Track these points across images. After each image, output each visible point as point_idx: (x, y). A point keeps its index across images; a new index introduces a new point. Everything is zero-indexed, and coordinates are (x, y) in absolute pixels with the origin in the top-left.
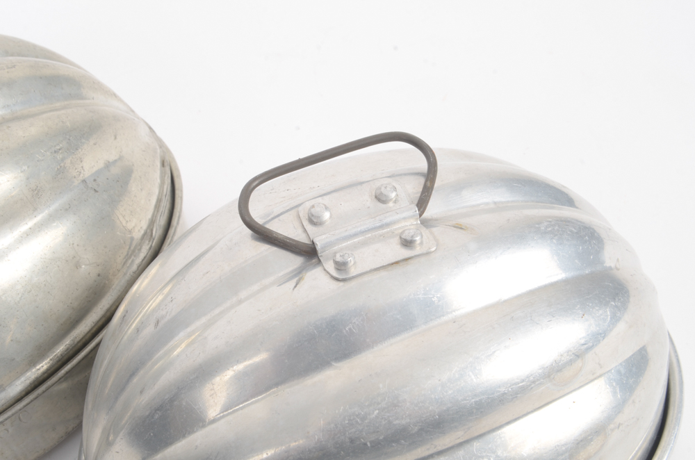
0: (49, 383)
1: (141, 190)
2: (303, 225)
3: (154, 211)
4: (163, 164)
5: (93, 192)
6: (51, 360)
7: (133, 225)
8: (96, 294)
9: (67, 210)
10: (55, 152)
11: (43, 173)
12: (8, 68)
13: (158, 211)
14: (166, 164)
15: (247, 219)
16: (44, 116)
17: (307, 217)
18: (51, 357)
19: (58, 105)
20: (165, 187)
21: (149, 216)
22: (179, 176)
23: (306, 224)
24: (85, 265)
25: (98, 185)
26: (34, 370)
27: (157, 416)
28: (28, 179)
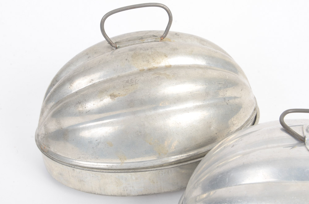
0: (183, 164)
1: (244, 112)
2: (303, 131)
3: (245, 123)
4: (255, 110)
5: (226, 104)
6: (188, 155)
7: (236, 122)
8: (212, 140)
9: (215, 105)
10: (219, 84)
11: (212, 89)
12: (215, 52)
13: (246, 124)
14: (256, 110)
15: (282, 121)
16: (220, 71)
17: (306, 129)
18: (188, 154)
19: (226, 71)
20: (252, 117)
21: (242, 124)
22: (259, 118)
23: (305, 131)
24: (213, 127)
25: (229, 102)
26: (180, 156)
27: (220, 176)
28: (206, 88)
